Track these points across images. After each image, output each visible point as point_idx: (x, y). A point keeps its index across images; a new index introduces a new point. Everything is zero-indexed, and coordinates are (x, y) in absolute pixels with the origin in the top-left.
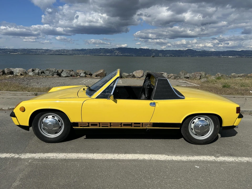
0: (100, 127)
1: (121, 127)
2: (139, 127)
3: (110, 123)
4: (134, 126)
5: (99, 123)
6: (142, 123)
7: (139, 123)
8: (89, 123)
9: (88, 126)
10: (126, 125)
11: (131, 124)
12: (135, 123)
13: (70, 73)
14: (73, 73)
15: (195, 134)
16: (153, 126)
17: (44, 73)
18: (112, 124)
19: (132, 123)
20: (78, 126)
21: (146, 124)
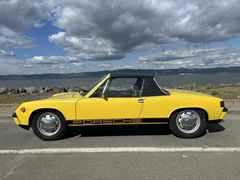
0: (92, 124)
1: (113, 123)
2: (130, 122)
3: (102, 120)
4: (125, 122)
5: (92, 120)
6: (132, 119)
7: (129, 119)
8: (82, 121)
9: (82, 123)
10: (117, 121)
11: (121, 121)
12: (125, 119)
13: (75, 90)
14: (78, 90)
15: (183, 128)
16: (142, 122)
17: (53, 90)
18: (104, 121)
19: (122, 119)
20: (73, 124)
21: (136, 120)
